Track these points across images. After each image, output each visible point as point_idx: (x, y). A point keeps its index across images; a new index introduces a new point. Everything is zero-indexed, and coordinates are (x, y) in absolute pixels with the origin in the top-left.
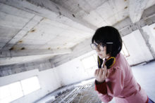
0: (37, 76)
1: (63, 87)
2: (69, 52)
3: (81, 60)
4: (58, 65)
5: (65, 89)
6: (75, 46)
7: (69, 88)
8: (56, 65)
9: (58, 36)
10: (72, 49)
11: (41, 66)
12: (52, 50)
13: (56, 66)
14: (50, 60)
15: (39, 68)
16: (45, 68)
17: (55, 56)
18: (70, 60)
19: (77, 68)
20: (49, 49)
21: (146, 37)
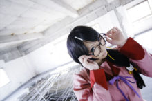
0: (2, 68)
1: (37, 76)
2: (40, 37)
3: (55, 45)
4: (29, 53)
5: (39, 78)
6: (47, 30)
7: (44, 76)
8: (26, 52)
9: (20, 17)
10: (43, 33)
11: (7, 55)
12: (16, 36)
13: (26, 54)
14: (18, 48)
15: (3, 59)
16: (12, 58)
17: (24, 43)
18: (42, 45)
19: (52, 53)
20: (12, 35)
21: (120, 19)
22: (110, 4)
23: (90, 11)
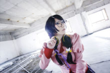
3: (37, 34)
4: (18, 38)
5: (22, 57)
7: (26, 55)
10: (30, 24)
11: (1, 37)
12: (11, 21)
13: (16, 39)
14: (11, 33)
16: (5, 40)
18: (28, 33)
19: (34, 40)
20: (9, 20)
21: (84, 19)
22: (78, 10)
23: (64, 13)
